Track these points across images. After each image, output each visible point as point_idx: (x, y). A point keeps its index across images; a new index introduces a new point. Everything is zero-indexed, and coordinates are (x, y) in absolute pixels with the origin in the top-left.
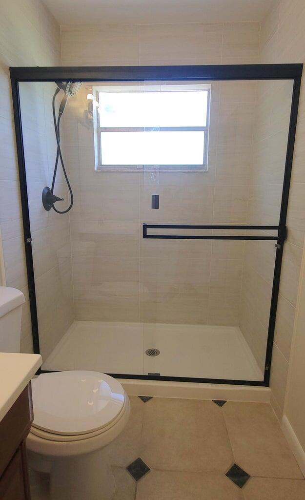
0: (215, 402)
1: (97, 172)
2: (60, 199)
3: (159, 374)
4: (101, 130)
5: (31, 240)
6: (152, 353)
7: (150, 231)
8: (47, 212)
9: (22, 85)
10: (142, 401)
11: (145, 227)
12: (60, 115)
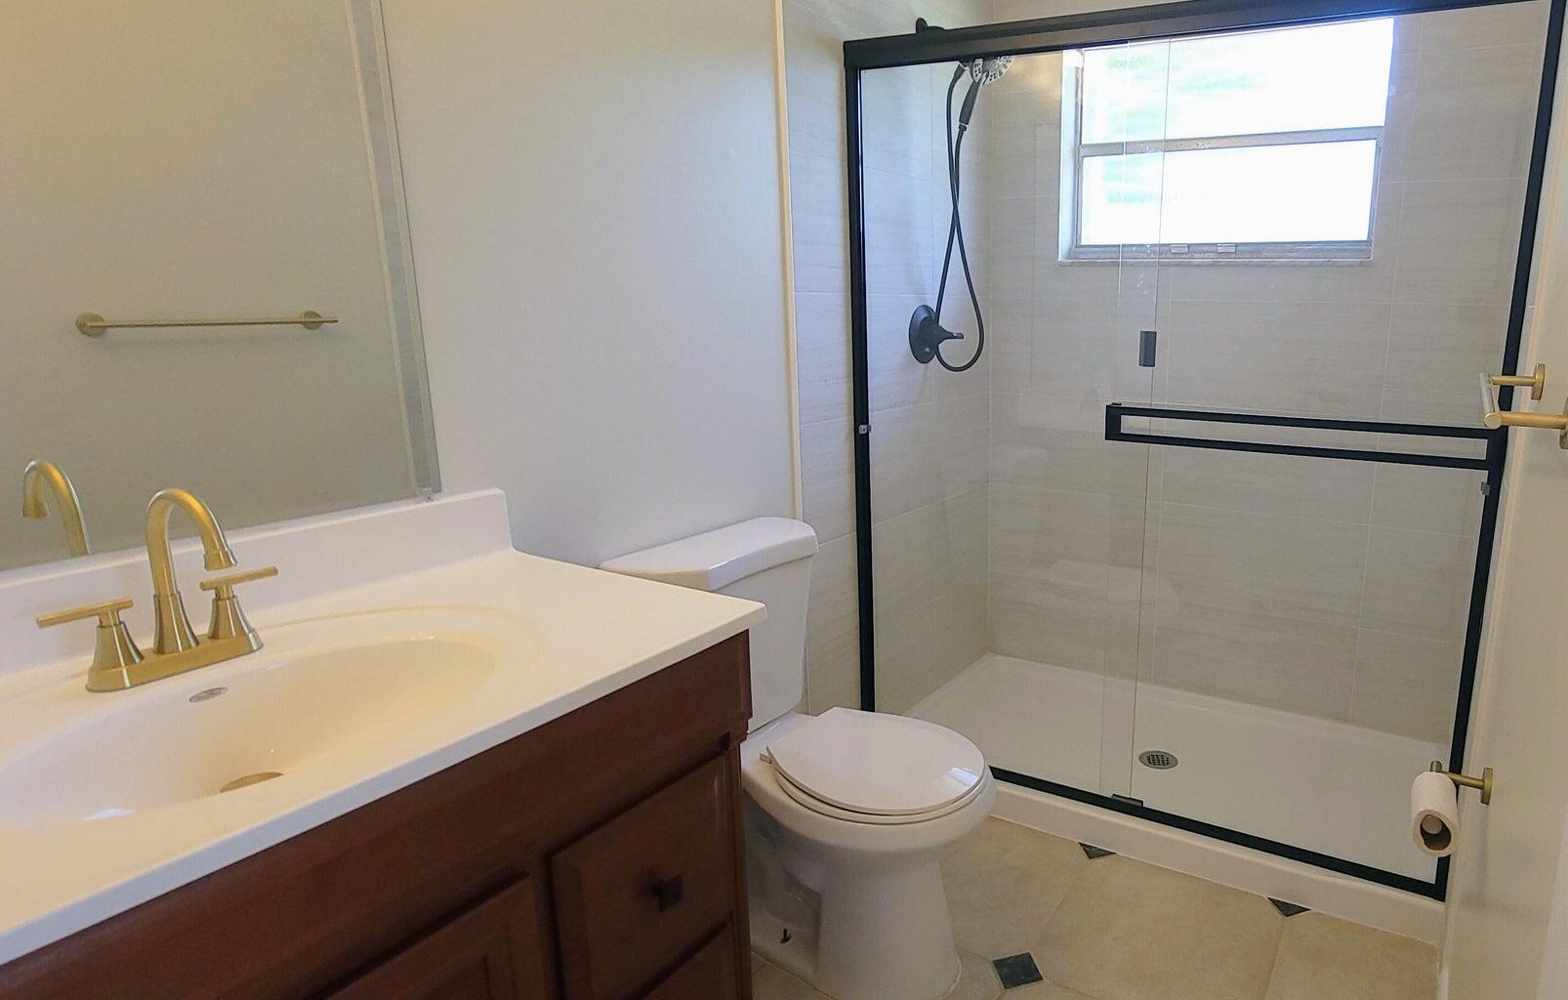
0: (1275, 903)
1: (1061, 265)
2: (951, 336)
3: (1142, 802)
4: (1081, 152)
5: (869, 429)
6: (1157, 760)
7: (1129, 424)
8: (923, 366)
9: (868, 77)
10: (1084, 855)
11: (1114, 413)
12: (962, 129)
